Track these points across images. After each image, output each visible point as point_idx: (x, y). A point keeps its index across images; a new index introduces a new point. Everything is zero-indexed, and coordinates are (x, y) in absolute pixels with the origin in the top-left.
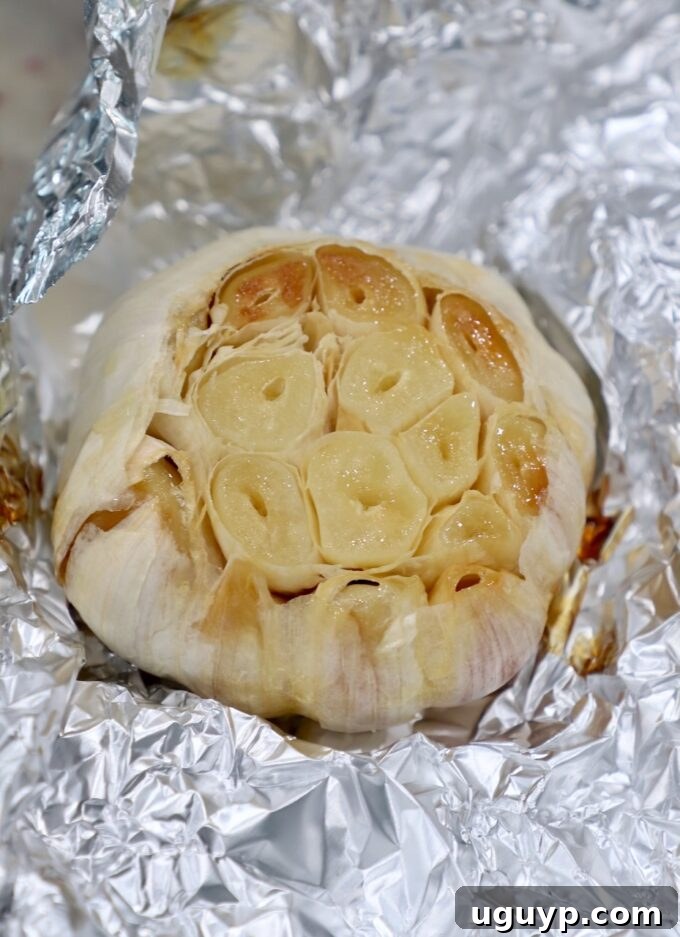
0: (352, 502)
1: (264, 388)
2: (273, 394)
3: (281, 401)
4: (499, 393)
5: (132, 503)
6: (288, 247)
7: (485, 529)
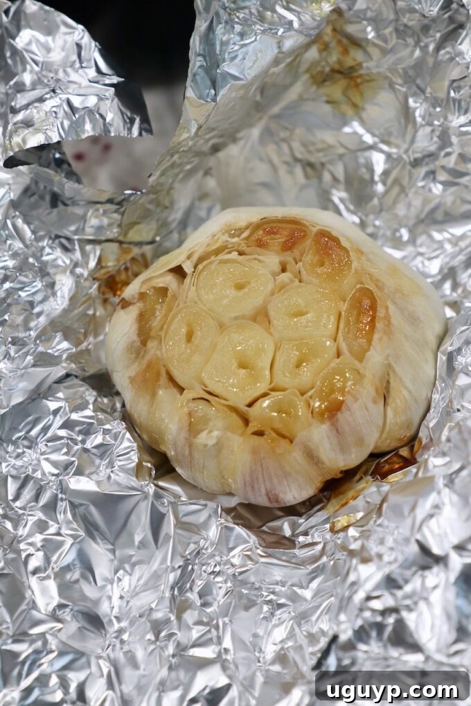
0: (234, 361)
1: (237, 281)
2: (239, 287)
3: (241, 293)
4: (351, 351)
5: (135, 301)
6: (307, 221)
7: (288, 413)
